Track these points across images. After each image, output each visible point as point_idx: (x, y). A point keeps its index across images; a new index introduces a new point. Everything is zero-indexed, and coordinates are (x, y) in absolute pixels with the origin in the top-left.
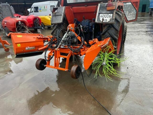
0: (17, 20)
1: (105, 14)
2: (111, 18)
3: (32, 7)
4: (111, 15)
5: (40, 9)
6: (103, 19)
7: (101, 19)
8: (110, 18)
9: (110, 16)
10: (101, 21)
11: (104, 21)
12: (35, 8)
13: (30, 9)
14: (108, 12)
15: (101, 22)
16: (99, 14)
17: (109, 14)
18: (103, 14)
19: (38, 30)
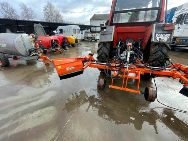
0: (51, 38)
1: (162, 34)
2: (169, 38)
3: (57, 29)
4: (169, 35)
5: (64, 31)
6: (160, 39)
7: (158, 38)
8: (167, 38)
9: (167, 36)
10: (159, 40)
11: (161, 41)
12: (60, 30)
13: (56, 31)
14: (166, 32)
15: (158, 42)
16: (156, 33)
17: (167, 34)
18: (159, 34)
19: (66, 47)
